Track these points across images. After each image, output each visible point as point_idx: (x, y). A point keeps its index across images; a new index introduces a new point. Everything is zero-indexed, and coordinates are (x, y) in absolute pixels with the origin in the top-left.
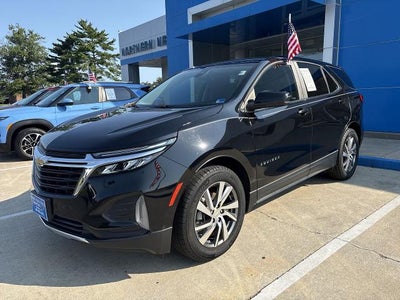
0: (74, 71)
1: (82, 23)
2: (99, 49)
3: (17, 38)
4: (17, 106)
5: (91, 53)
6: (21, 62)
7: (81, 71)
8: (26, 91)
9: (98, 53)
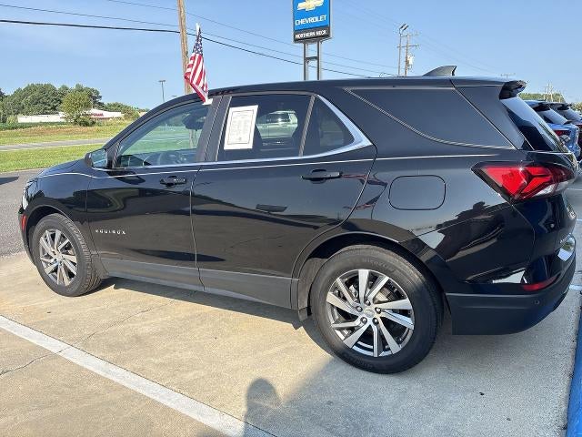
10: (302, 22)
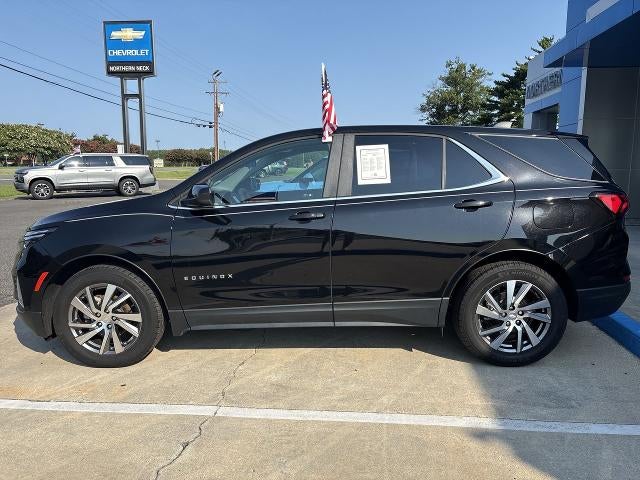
3: (454, 78)
6: (454, 111)
10: (118, 53)
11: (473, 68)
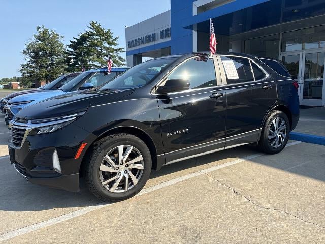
0: (85, 62)
1: (93, 24)
2: (105, 44)
3: (42, 37)
4: (42, 90)
5: (99, 48)
6: (45, 55)
7: (90, 62)
8: (49, 78)
9: (105, 48)
11: (53, 32)
